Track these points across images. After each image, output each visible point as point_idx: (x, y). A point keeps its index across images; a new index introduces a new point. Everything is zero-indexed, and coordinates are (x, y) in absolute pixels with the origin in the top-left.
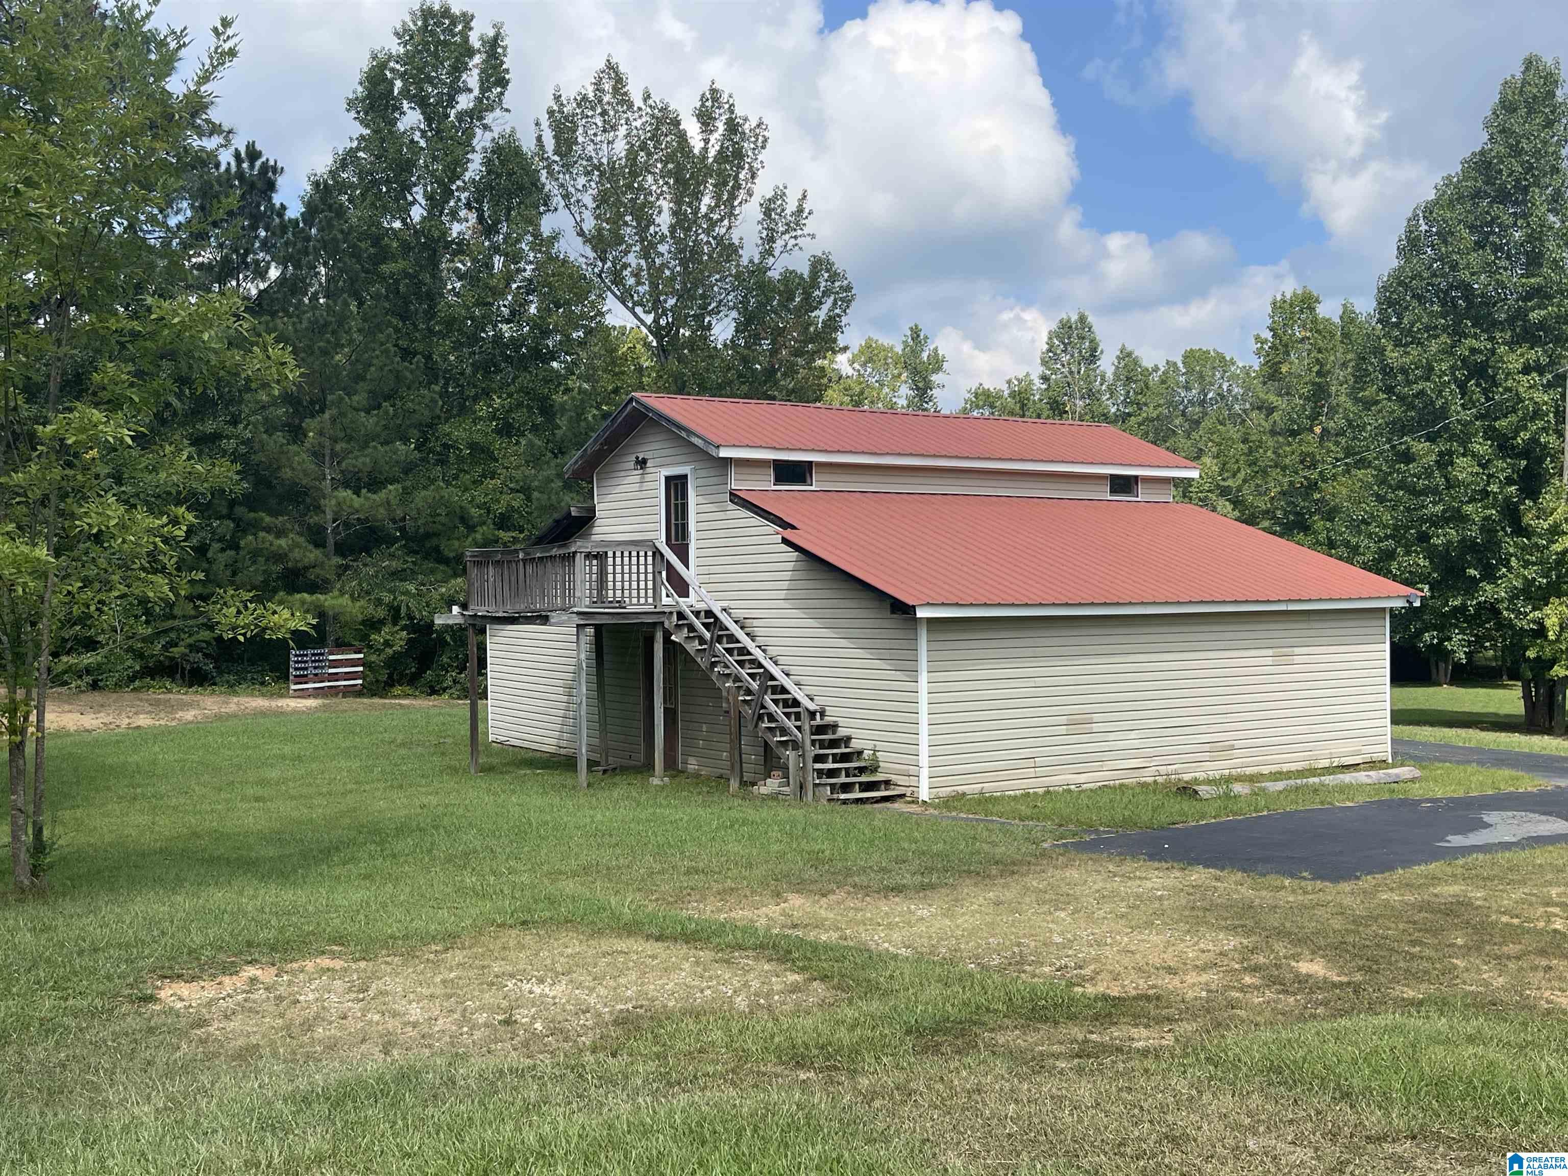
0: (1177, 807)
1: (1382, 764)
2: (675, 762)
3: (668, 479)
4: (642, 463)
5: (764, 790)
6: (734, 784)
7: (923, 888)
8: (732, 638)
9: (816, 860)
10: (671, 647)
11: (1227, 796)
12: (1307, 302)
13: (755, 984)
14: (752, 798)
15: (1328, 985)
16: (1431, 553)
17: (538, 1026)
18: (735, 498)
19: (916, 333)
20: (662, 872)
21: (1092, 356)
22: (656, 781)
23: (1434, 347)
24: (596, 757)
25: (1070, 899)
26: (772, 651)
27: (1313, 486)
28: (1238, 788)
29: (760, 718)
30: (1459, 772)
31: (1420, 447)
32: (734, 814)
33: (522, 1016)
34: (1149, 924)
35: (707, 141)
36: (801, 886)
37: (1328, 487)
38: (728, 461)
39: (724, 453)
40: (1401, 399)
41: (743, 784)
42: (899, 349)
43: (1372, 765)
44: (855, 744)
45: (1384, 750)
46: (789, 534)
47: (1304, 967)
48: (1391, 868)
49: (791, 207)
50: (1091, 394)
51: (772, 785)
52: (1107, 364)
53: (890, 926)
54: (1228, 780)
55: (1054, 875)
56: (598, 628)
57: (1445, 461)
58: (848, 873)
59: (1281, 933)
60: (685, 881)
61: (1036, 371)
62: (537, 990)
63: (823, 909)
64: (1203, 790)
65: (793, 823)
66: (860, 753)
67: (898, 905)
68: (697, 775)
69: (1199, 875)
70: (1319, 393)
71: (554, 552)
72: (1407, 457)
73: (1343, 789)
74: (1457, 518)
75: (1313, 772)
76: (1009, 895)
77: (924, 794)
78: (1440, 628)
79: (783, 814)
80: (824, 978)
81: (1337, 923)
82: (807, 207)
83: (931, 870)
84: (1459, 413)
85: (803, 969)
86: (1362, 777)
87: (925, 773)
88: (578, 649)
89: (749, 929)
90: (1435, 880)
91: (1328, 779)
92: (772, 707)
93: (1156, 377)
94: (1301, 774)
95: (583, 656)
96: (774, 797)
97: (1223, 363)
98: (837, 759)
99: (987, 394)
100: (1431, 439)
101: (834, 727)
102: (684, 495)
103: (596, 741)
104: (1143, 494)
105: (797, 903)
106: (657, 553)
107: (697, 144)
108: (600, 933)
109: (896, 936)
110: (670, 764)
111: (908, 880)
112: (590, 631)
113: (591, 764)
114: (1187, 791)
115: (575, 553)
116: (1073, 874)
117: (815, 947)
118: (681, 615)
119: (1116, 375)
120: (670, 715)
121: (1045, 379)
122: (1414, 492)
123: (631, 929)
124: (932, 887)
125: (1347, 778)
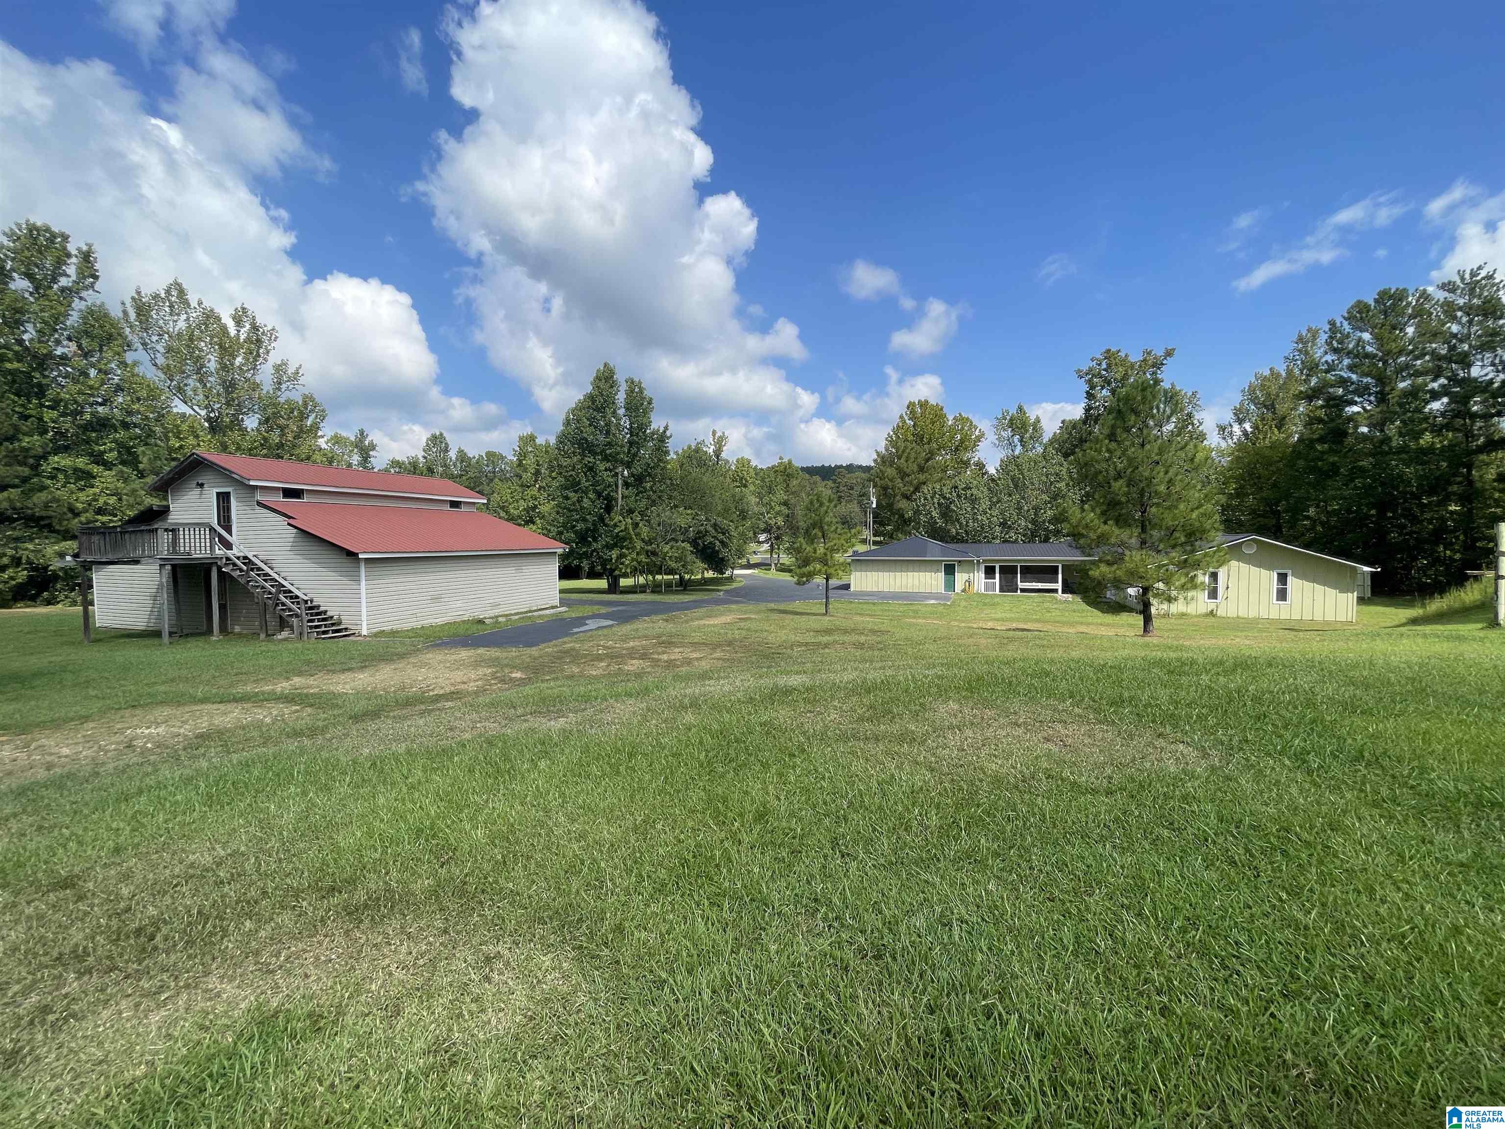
0: (475, 628)
1: (556, 607)
2: (226, 628)
3: (218, 494)
4: (201, 485)
5: (279, 637)
6: (263, 636)
7: (362, 667)
8: (259, 569)
9: (308, 662)
10: (221, 574)
11: (497, 622)
12: (532, 438)
13: (275, 713)
14: (273, 641)
15: (521, 679)
16: (576, 532)
17: (149, 745)
18: (259, 504)
19: (362, 432)
20: (221, 676)
21: (446, 450)
22: (214, 638)
23: (575, 459)
24: (174, 630)
25: (426, 664)
26: (283, 574)
27: (535, 507)
28: (500, 619)
29: (277, 605)
30: (581, 608)
31: (571, 495)
32: (263, 648)
33: (139, 743)
34: (458, 669)
35: (239, 331)
36: (300, 674)
37: (541, 507)
38: (256, 487)
39: (252, 483)
40: (565, 477)
41: (268, 635)
42: (353, 439)
43: (553, 607)
44: (329, 614)
45: (557, 602)
46: (291, 521)
47: (514, 675)
48: (551, 641)
49: (291, 370)
50: (445, 465)
51: (285, 634)
52: (453, 454)
53: (345, 683)
54: (497, 617)
55: (422, 657)
56: (174, 567)
57: (579, 501)
58: (325, 666)
59: (507, 665)
60: (234, 679)
61: (421, 454)
62: (147, 731)
63: (311, 681)
64: (487, 621)
65: (297, 649)
66: (332, 617)
67: (348, 676)
68: (240, 634)
69: (481, 651)
70: (537, 473)
71: (143, 528)
72: (567, 498)
73: (540, 616)
74: (584, 520)
75: (530, 611)
76: (401, 666)
77: (364, 632)
78: (580, 559)
79: (290, 646)
80: (312, 706)
81: (528, 660)
82: (301, 372)
83: (365, 661)
84: (585, 483)
85: (299, 704)
86: (547, 612)
87: (364, 624)
88: (161, 577)
89: (273, 692)
90: (565, 643)
91: (535, 614)
92: (284, 599)
93: (474, 461)
94: (526, 612)
95: (164, 580)
96: (286, 639)
97: (503, 458)
98: (319, 620)
99: (398, 462)
100: (576, 492)
101: (318, 607)
102: (229, 501)
103: (174, 622)
104: (463, 509)
105: (297, 680)
106: (212, 529)
107: (232, 332)
108: (184, 704)
109: (347, 687)
110: (223, 629)
111: (354, 665)
112: (169, 567)
113: (171, 634)
114: (481, 622)
115: (157, 529)
116: (430, 656)
117: (307, 695)
118: (228, 559)
119: (457, 459)
120: (222, 607)
121: (425, 458)
122: (570, 510)
123: (204, 700)
124: (366, 667)
125: (541, 613)
